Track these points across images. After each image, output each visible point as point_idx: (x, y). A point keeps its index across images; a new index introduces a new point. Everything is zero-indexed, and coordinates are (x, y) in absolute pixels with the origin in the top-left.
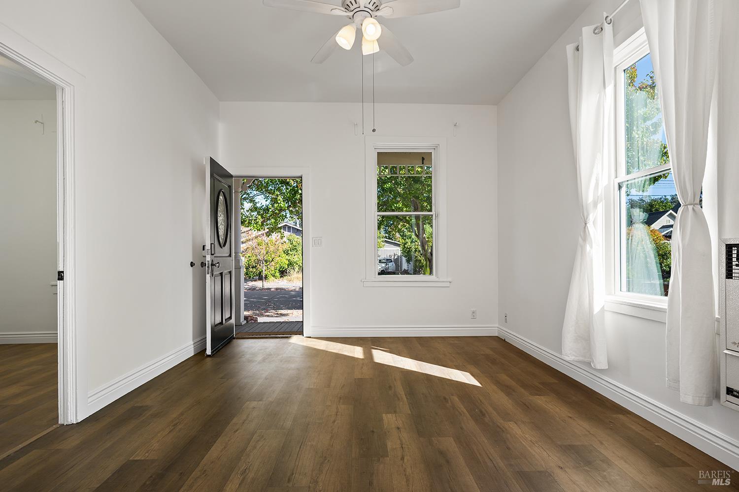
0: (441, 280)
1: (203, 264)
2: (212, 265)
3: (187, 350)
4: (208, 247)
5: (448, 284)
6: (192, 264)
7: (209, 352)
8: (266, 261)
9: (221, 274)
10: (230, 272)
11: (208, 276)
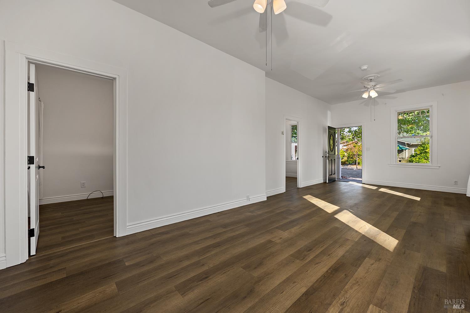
0: (433, 165)
1: (326, 157)
2: (329, 157)
3: (321, 181)
4: (327, 152)
5: (438, 168)
6: (323, 157)
7: (327, 182)
8: (359, 155)
9: (331, 160)
10: (335, 159)
11: (327, 160)
